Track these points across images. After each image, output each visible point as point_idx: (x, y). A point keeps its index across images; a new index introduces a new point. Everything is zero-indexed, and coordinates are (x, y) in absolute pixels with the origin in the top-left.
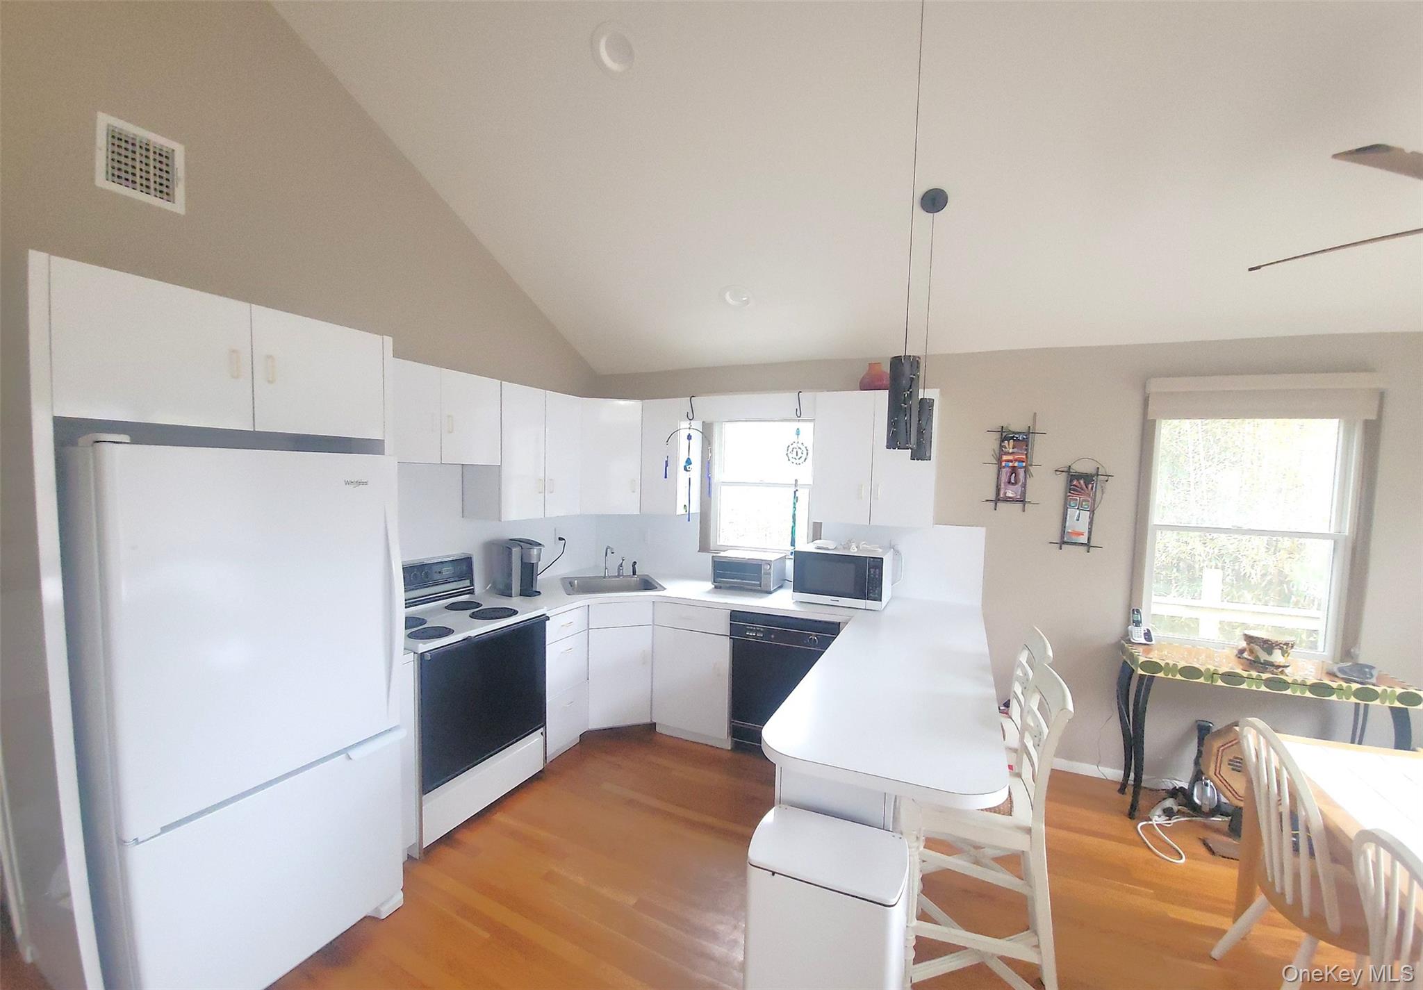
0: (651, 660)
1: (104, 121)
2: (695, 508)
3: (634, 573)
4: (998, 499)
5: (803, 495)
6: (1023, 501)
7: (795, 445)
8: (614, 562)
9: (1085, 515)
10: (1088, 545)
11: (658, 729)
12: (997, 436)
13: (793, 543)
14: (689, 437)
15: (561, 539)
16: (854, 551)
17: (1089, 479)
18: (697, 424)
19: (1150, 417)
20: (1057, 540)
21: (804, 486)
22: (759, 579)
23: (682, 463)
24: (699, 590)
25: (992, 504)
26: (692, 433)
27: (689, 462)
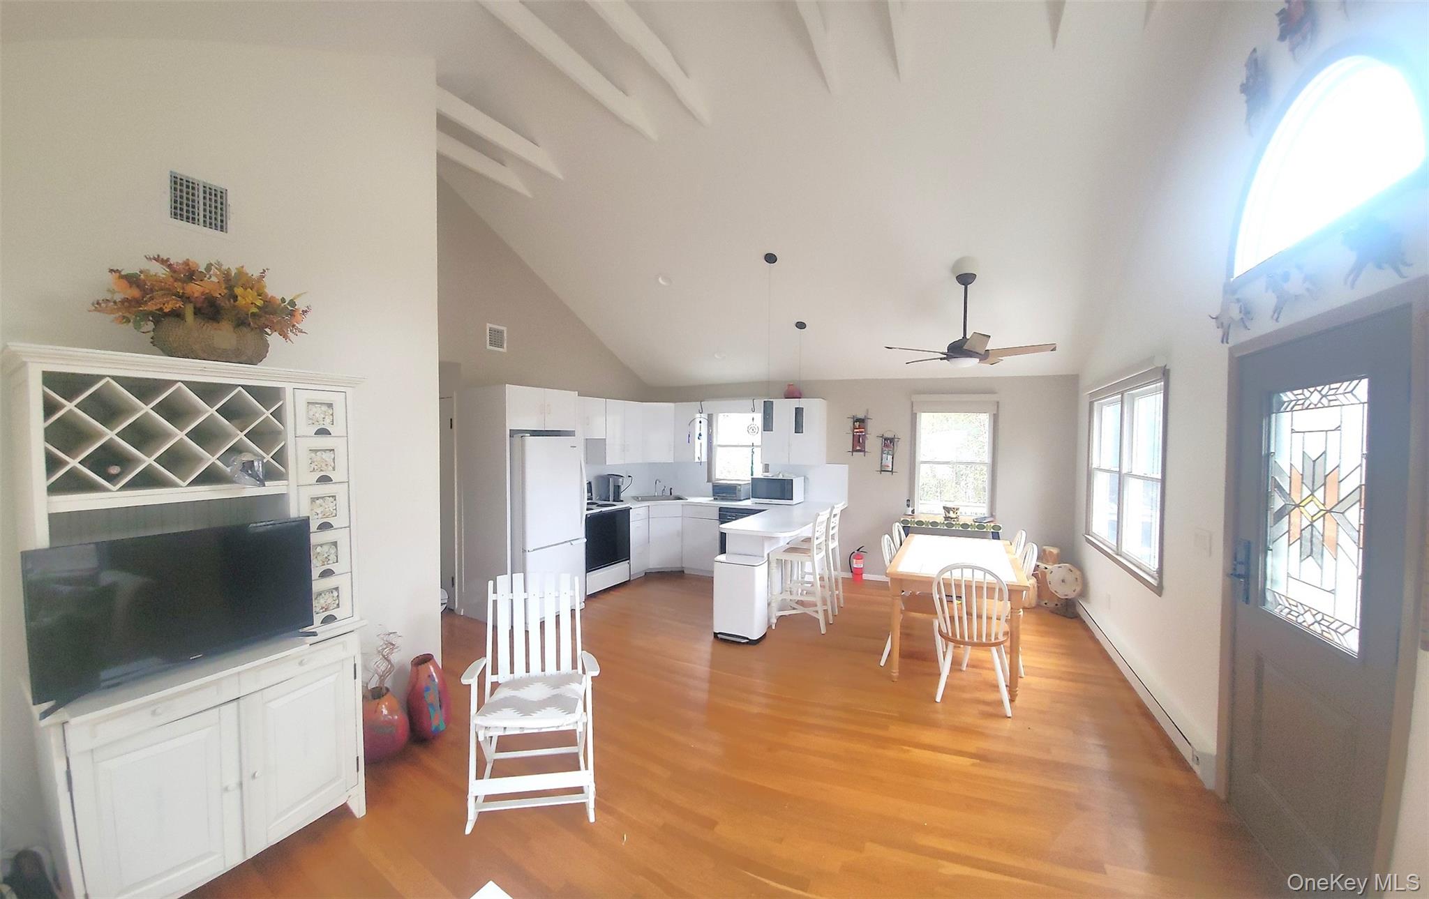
0: (681, 534)
1: (489, 325)
2: (704, 459)
3: (671, 494)
4: (854, 450)
5: (758, 451)
6: (864, 451)
7: (752, 426)
8: (660, 487)
9: (890, 457)
10: (892, 471)
11: (685, 572)
12: (852, 420)
13: (752, 475)
14: (700, 422)
15: (629, 476)
16: (781, 477)
17: (892, 440)
18: (704, 415)
19: (914, 412)
20: (879, 469)
21: (757, 446)
22: (735, 493)
23: (697, 435)
24: (707, 500)
25: (851, 453)
26: (702, 420)
27: (700, 435)
